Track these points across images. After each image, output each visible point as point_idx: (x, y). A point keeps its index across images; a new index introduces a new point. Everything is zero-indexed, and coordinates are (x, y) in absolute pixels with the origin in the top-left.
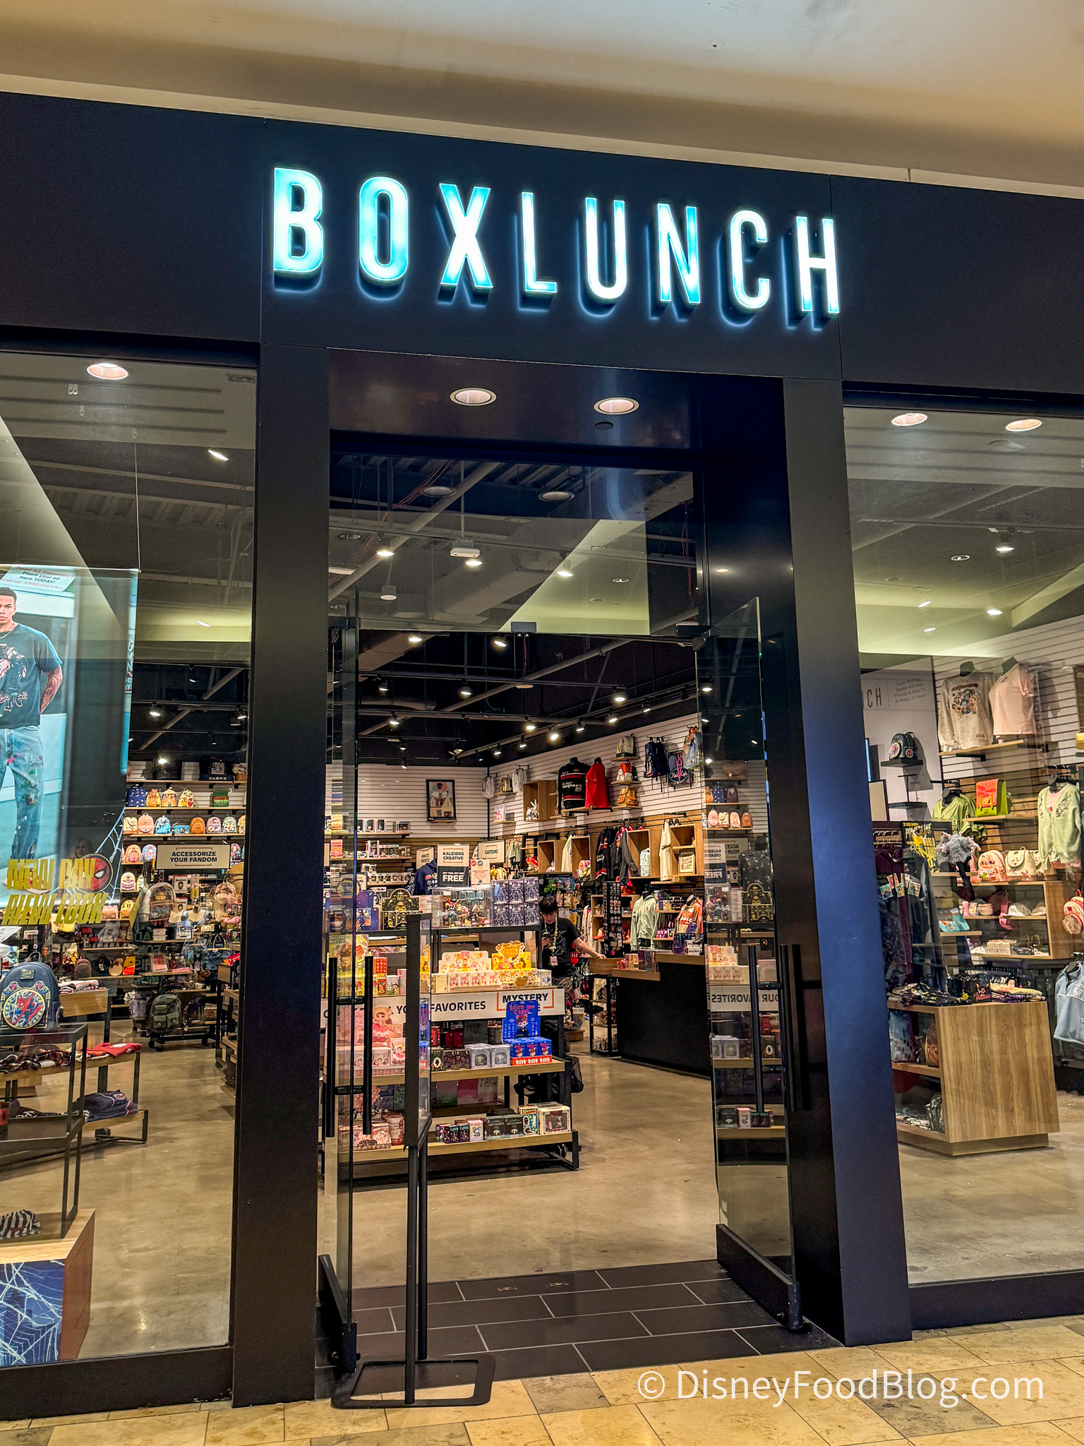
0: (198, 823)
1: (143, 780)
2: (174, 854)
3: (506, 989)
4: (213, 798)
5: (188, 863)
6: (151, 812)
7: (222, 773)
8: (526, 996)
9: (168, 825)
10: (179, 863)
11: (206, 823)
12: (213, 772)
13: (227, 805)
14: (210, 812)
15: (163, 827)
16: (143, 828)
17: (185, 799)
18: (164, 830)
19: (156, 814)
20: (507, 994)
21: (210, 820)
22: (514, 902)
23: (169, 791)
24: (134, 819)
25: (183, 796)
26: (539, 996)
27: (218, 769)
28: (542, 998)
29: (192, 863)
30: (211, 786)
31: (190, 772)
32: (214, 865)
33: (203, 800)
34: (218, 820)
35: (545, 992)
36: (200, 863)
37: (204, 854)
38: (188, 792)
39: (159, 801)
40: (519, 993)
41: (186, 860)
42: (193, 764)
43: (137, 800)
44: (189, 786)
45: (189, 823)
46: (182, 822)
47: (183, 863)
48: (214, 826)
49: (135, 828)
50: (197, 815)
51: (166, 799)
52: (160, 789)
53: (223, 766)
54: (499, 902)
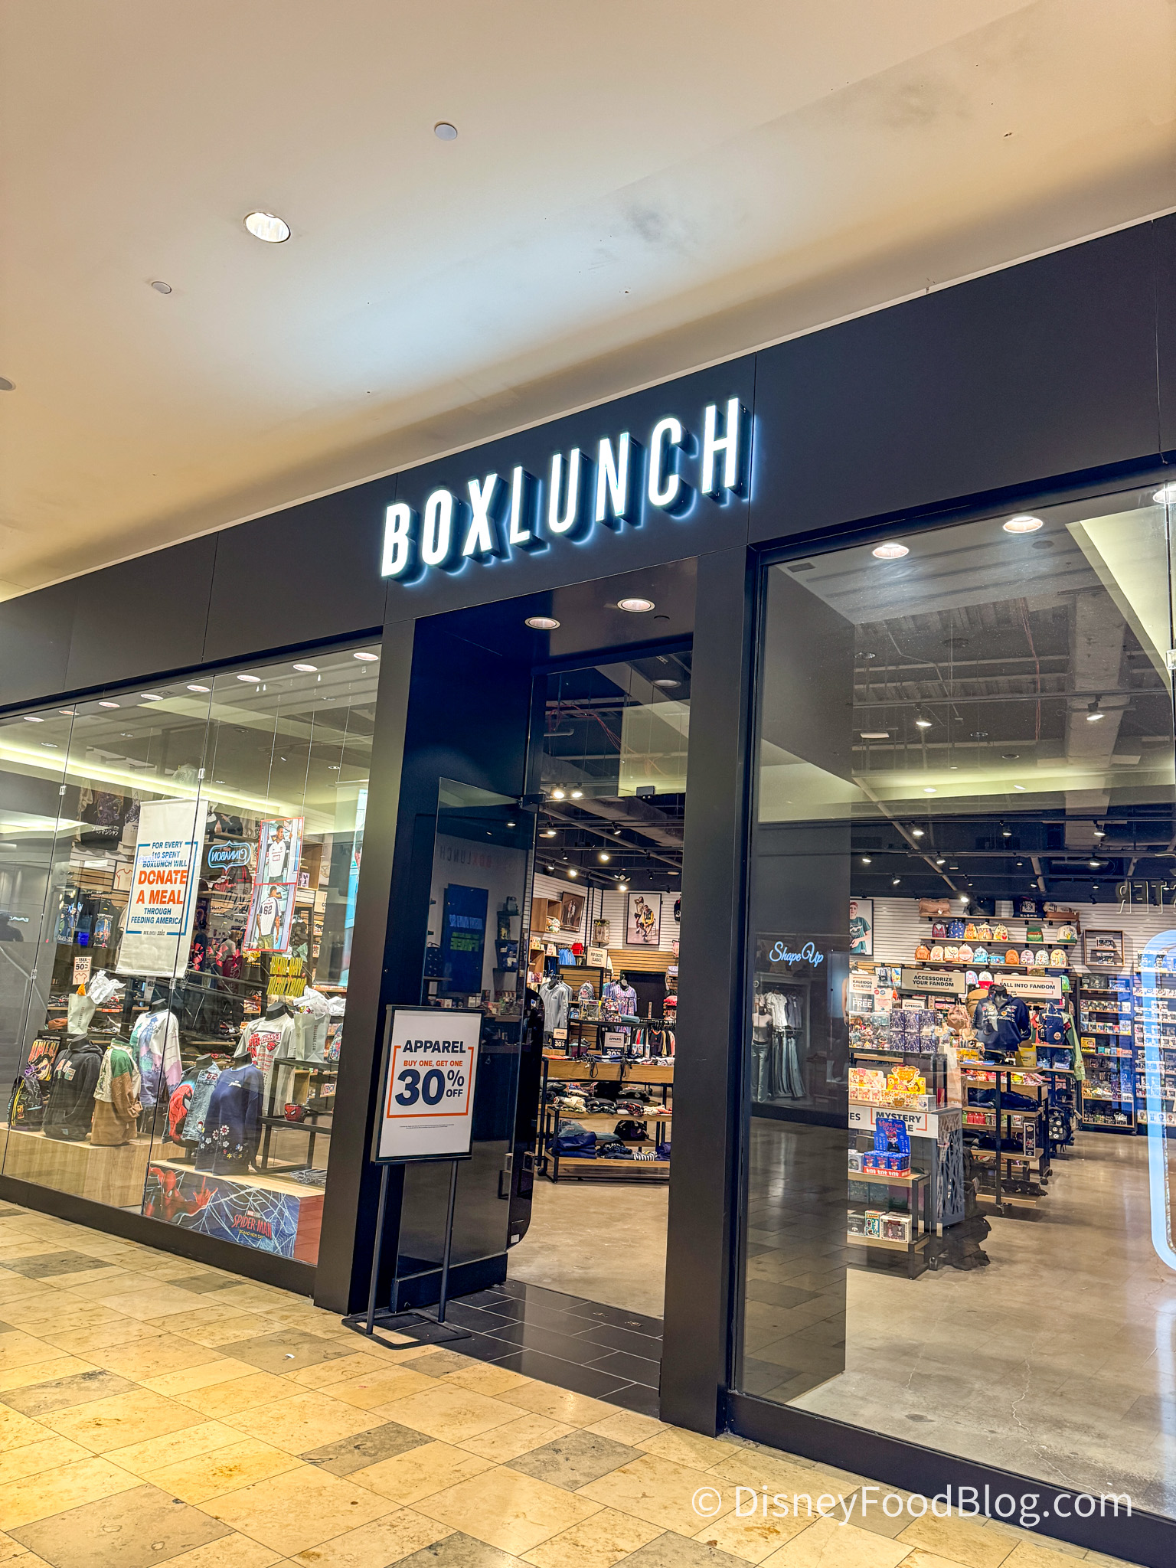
0: (1012, 955)
1: (965, 916)
2: (916, 977)
3: (884, 1107)
4: (1028, 933)
5: (929, 986)
6: (970, 944)
7: (1033, 911)
8: (899, 1116)
9: (985, 955)
10: (920, 985)
11: (1020, 955)
12: (1024, 910)
13: (1042, 939)
14: (1027, 946)
15: (981, 956)
16: (962, 956)
17: (999, 933)
18: (981, 959)
19: (974, 945)
20: (881, 1111)
21: (1023, 953)
22: (908, 1030)
23: (985, 926)
24: (955, 949)
25: (997, 930)
26: (912, 1118)
27: (1029, 907)
28: (915, 1120)
29: (932, 986)
30: (1027, 922)
31: (1005, 909)
32: (951, 990)
33: (1020, 935)
34: (1030, 953)
35: (918, 1115)
36: (938, 986)
37: (942, 979)
38: (1003, 927)
39: (975, 934)
40: (892, 1112)
41: (926, 983)
42: (1008, 902)
43: (956, 932)
44: (1005, 922)
45: (1004, 955)
46: (998, 953)
47: (924, 986)
48: (1027, 957)
49: (956, 956)
50: (1013, 948)
51: (982, 932)
52: (977, 923)
53: (1033, 905)
54: (894, 1029)
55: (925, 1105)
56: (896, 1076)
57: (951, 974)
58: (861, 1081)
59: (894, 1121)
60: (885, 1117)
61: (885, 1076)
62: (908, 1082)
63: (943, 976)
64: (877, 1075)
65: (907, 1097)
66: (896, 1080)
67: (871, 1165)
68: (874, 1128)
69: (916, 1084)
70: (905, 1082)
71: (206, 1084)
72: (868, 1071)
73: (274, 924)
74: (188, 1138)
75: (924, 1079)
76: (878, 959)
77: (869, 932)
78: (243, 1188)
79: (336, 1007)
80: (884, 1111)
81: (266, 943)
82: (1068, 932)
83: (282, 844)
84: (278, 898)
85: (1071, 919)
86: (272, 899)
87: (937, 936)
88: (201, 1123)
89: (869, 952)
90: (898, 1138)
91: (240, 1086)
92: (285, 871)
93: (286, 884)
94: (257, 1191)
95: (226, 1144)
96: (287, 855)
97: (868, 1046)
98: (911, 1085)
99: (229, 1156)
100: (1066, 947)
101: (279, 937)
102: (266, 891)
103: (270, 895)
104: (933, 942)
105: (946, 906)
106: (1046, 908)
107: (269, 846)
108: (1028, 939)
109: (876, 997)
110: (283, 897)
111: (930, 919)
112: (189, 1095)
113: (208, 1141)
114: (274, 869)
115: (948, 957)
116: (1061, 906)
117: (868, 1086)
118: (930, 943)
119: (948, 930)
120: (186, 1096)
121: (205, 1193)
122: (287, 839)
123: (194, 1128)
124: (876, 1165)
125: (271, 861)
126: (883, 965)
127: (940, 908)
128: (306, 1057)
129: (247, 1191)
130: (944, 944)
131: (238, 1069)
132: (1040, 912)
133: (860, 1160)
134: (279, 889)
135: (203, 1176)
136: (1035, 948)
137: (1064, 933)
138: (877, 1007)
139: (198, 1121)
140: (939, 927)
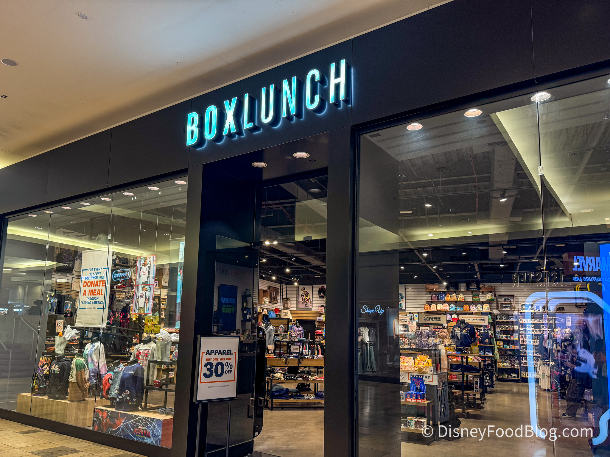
0: (466, 307)
1: (445, 291)
2: (425, 318)
3: (414, 372)
4: (473, 297)
5: (430, 321)
7: (475, 287)
8: (421, 376)
9: (454, 307)
10: (427, 321)
11: (469, 307)
12: (471, 287)
13: (479, 299)
14: (473, 303)
15: (453, 308)
16: (444, 308)
17: (460, 298)
18: (453, 309)
19: (449, 303)
20: (412, 374)
21: (471, 306)
22: (423, 339)
23: (454, 295)
24: (441, 305)
25: (459, 296)
26: (426, 377)
27: (473, 286)
28: (428, 377)
29: (432, 321)
30: (472, 292)
31: (463, 287)
32: (440, 322)
33: (469, 298)
34: (474, 306)
35: (429, 375)
36: (435, 321)
37: (436, 318)
38: (462, 295)
39: (450, 298)
40: (417, 374)
41: (429, 320)
42: (464, 284)
43: (442, 298)
44: (463, 293)
45: (463, 307)
46: (460, 306)
47: (428, 321)
48: (473, 308)
49: (442, 308)
50: (466, 304)
51: (453, 297)
52: (451, 294)
53: (475, 285)
54: (417, 339)
55: (432, 371)
56: (419, 359)
57: (440, 316)
58: (404, 362)
59: (419, 378)
60: (415, 376)
61: (414, 359)
62: (424, 361)
63: (437, 317)
64: (410, 359)
65: (424, 368)
66: (419, 361)
67: (409, 397)
68: (410, 382)
69: (428, 362)
70: (423, 362)
71: (118, 373)
72: (406, 357)
73: (145, 303)
74: (111, 396)
75: (431, 360)
76: (408, 311)
77: (404, 299)
78: (137, 416)
79: (174, 338)
80: (414, 374)
81: (142, 311)
82: (490, 296)
83: (147, 267)
84: (146, 291)
85: (492, 290)
86: (144, 292)
87: (433, 299)
88: (117, 390)
89: (404, 308)
90: (420, 385)
91: (133, 373)
92: (149, 279)
93: (149, 285)
94: (143, 418)
95: (128, 398)
96: (149, 272)
97: (406, 346)
98: (425, 363)
99: (130, 403)
100: (489, 303)
101: (148, 308)
102: (141, 288)
103: (143, 290)
104: (432, 302)
105: (437, 287)
106: (481, 286)
107: (141, 268)
108: (473, 300)
109: (409, 325)
110: (148, 290)
111: (430, 292)
112: (111, 378)
113: (120, 397)
114: (144, 278)
115: (438, 308)
116: (487, 285)
117: (407, 364)
118: (430, 303)
119: (438, 297)
120: (109, 378)
121: (120, 419)
122: (149, 265)
123: (114, 392)
124: (411, 397)
125: (142, 275)
126: (410, 313)
127: (434, 288)
128: (162, 359)
129: (139, 418)
130: (436, 303)
131: (132, 366)
132: (479, 288)
133: (404, 396)
134: (146, 287)
135: (119, 412)
136: (476, 304)
137: (489, 297)
138: (410, 330)
139: (115, 389)
140: (434, 296)
